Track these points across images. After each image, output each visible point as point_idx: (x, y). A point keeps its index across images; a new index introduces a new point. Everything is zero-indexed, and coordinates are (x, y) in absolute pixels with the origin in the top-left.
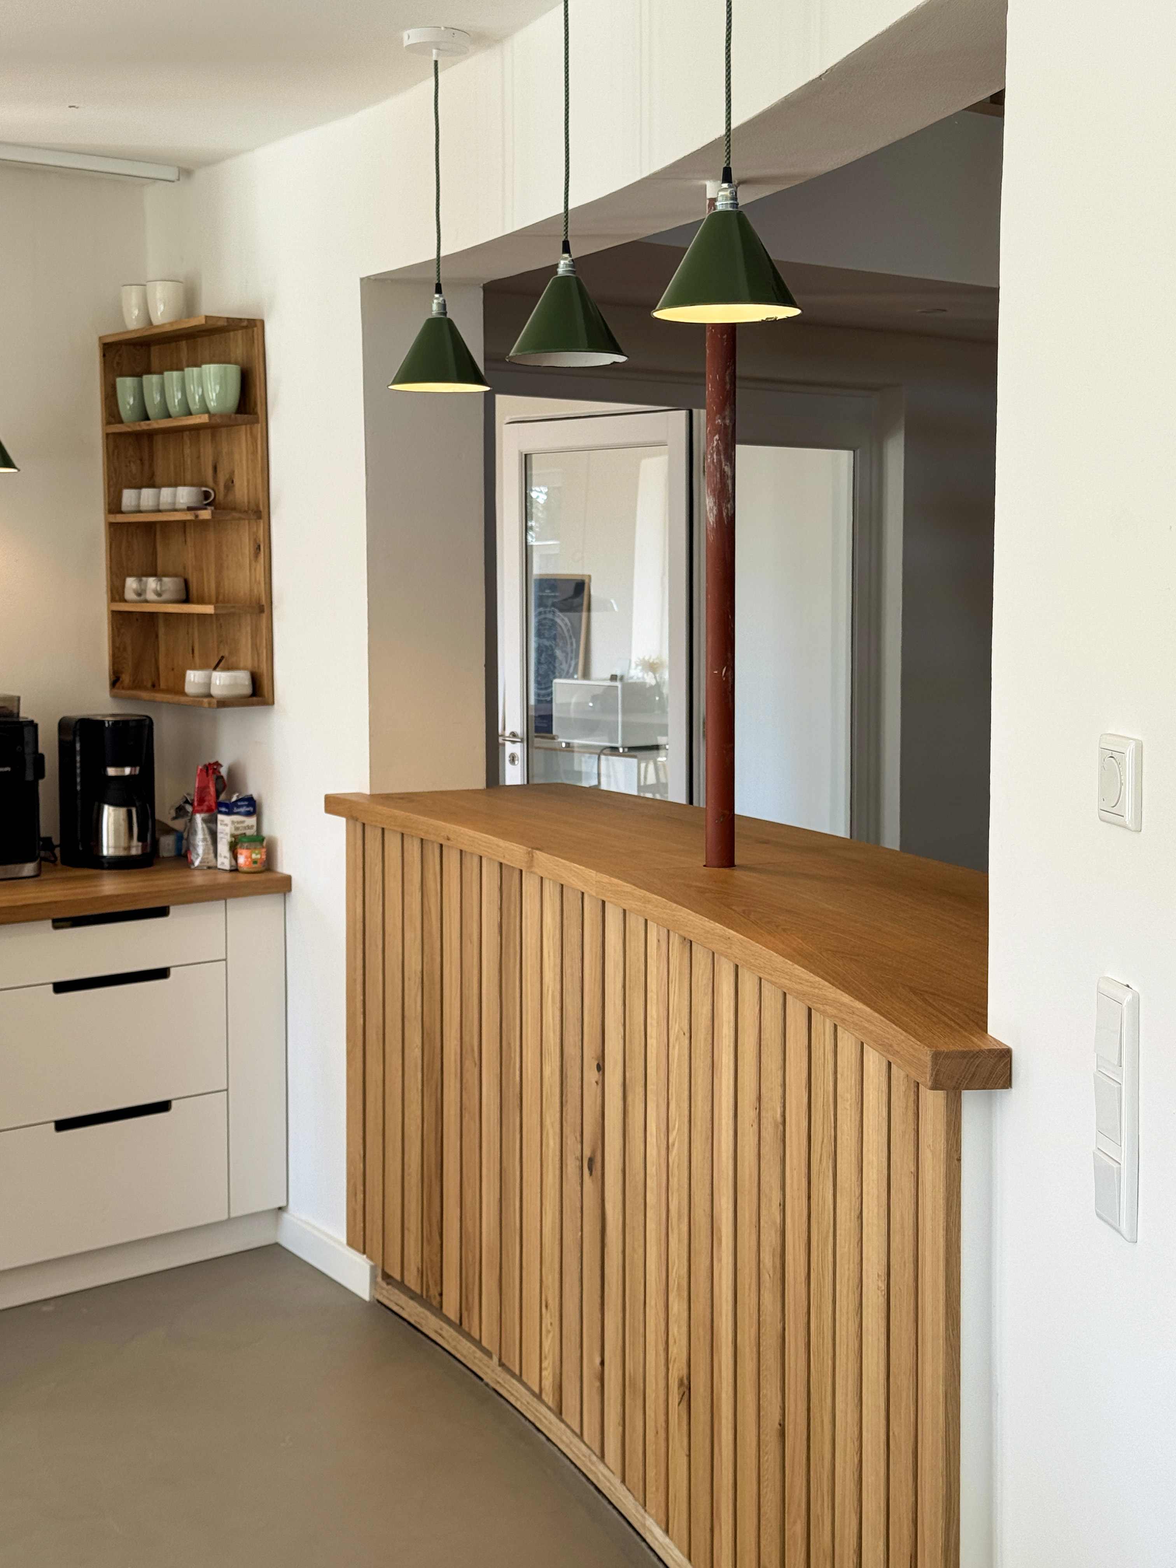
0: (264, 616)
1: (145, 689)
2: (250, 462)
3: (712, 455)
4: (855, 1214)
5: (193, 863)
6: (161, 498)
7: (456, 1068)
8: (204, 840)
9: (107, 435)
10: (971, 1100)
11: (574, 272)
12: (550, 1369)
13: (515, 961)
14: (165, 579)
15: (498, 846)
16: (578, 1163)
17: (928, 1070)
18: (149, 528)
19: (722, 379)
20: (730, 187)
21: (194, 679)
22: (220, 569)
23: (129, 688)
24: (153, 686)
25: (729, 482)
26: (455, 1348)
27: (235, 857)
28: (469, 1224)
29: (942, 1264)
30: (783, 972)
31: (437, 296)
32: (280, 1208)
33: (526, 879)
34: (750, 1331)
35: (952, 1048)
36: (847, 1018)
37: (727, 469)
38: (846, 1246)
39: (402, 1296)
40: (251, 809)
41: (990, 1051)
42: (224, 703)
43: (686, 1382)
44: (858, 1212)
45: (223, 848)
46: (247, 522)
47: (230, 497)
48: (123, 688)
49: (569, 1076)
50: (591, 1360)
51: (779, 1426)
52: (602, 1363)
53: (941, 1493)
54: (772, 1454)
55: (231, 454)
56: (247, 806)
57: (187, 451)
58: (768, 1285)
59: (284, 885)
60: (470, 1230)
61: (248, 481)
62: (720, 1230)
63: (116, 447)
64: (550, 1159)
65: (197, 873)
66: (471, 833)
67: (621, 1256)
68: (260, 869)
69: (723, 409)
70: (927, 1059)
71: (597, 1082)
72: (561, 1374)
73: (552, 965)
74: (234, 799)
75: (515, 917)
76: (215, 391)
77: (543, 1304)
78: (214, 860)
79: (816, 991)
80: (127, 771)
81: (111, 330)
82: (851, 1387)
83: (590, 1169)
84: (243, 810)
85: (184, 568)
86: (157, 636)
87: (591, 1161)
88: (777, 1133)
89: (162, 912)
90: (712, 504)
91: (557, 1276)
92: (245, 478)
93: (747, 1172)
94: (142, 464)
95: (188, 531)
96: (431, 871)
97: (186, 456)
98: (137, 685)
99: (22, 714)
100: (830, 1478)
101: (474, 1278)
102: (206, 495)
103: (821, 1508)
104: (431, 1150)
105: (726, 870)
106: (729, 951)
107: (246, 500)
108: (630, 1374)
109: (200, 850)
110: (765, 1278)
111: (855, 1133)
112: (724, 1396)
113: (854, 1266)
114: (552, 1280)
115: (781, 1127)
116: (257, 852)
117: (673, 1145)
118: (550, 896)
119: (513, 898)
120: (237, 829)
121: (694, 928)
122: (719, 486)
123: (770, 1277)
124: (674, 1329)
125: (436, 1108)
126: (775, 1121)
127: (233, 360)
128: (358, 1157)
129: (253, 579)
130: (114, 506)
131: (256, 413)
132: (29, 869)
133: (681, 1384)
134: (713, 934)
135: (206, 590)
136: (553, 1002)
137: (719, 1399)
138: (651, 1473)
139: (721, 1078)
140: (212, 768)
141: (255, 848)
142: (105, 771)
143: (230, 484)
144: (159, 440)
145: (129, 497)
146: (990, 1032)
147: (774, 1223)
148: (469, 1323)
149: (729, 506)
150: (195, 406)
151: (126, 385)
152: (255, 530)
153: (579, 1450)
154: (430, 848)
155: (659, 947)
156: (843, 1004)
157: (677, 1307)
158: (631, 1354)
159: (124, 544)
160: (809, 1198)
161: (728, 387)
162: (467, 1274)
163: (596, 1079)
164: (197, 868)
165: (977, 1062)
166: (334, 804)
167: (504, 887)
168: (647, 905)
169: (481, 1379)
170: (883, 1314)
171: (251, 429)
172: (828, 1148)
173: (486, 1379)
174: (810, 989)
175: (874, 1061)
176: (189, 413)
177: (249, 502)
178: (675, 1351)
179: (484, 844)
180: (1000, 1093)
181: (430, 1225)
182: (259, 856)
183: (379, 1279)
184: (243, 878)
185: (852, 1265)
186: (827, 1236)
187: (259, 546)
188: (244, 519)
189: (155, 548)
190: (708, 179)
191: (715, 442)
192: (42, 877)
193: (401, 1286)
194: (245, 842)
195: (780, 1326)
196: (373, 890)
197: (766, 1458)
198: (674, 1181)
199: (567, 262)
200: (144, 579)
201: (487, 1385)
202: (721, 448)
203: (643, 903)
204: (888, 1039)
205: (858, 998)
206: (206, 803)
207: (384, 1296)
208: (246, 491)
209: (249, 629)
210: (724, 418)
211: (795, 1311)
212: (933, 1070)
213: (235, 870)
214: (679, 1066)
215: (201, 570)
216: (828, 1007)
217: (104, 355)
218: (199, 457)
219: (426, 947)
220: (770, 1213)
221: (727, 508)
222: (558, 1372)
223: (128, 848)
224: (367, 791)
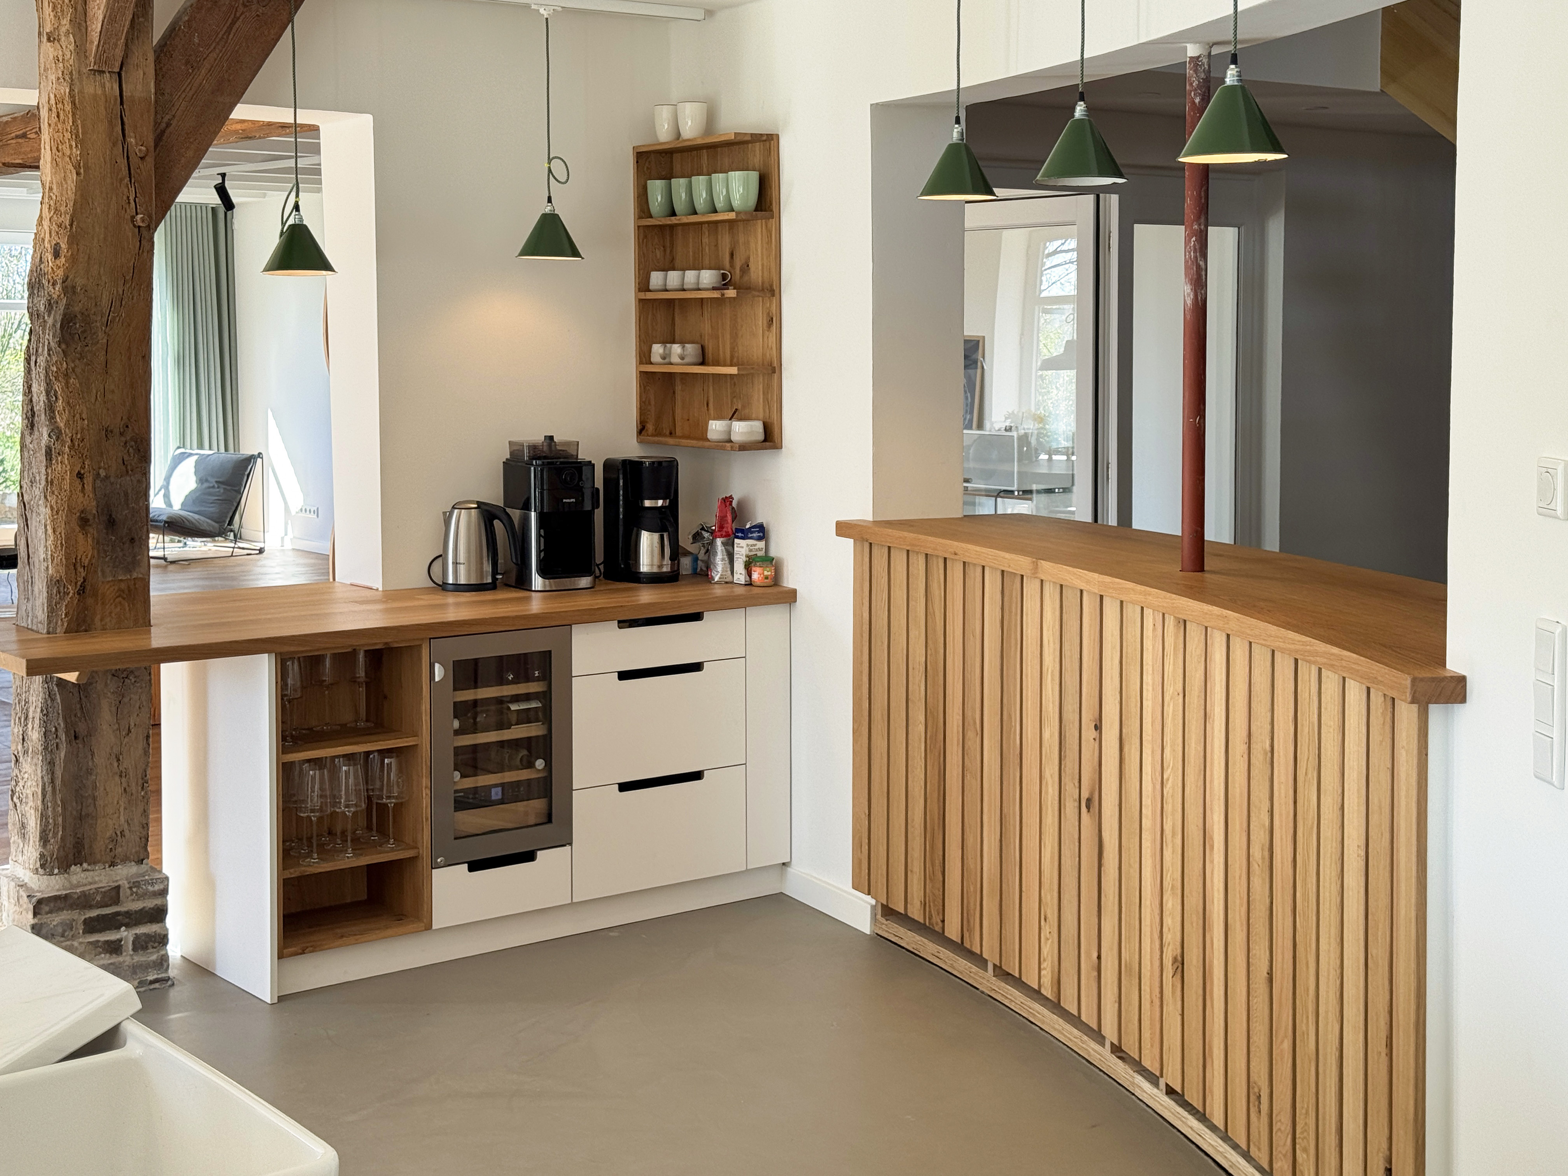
0: (776, 376)
1: (665, 436)
2: (764, 250)
3: (1190, 253)
4: (1337, 807)
5: (713, 579)
6: (686, 278)
7: (958, 737)
8: (723, 560)
9: (639, 227)
10: (1435, 711)
11: (1087, 115)
12: (1049, 969)
13: (1016, 648)
14: (688, 346)
15: (1003, 558)
16: (1077, 804)
17: (1408, 690)
18: (670, 302)
19: (1199, 195)
20: (1236, 67)
21: (716, 428)
22: (735, 337)
23: (653, 435)
24: (671, 433)
25: (1203, 273)
26: (952, 966)
27: (750, 575)
28: (971, 862)
29: (1414, 827)
30: (1278, 637)
31: (957, 126)
32: (784, 864)
33: (1027, 583)
34: (1240, 910)
35: (1425, 675)
36: (1336, 664)
37: (1202, 263)
38: (1329, 831)
39: (901, 929)
40: (761, 534)
41: (1451, 677)
42: (744, 447)
43: (1179, 958)
44: (1340, 805)
45: (739, 567)
46: (761, 299)
47: (746, 278)
48: (648, 435)
49: (1067, 736)
50: (1089, 955)
51: (1267, 975)
52: (1099, 957)
53: (1413, 986)
54: (1261, 997)
55: (747, 244)
56: (759, 532)
57: (706, 240)
58: (1257, 873)
59: (791, 597)
60: (972, 866)
61: (763, 265)
62: (1212, 839)
63: (645, 237)
64: (1049, 803)
65: (716, 586)
66: (978, 548)
67: (1117, 871)
68: (769, 585)
69: (1199, 218)
70: (1408, 682)
71: (1094, 739)
72: (1059, 972)
73: (1051, 650)
74: (748, 527)
75: (1016, 614)
76: (739, 192)
77: (1042, 917)
78: (731, 577)
79: (1308, 647)
80: (660, 503)
81: (643, 141)
82: (1334, 931)
83: (1088, 807)
84: (755, 535)
85: (701, 336)
86: (674, 393)
87: (1089, 801)
88: (1266, 758)
89: (697, 617)
90: (1189, 291)
91: (1056, 895)
92: (760, 263)
93: (1238, 790)
94: (665, 251)
95: (705, 307)
96: (936, 581)
97: (704, 244)
98: (658, 433)
99: (579, 457)
100: (1314, 1001)
101: (975, 905)
102: (724, 276)
103: (1306, 1026)
104: (934, 806)
105: (1200, 574)
106: (1226, 626)
107: (760, 282)
108: (1126, 962)
109: (720, 568)
110: (1255, 867)
111: (1337, 749)
112: (1215, 962)
113: (1336, 845)
114: (1050, 898)
115: (1269, 755)
116: (768, 569)
117: (1168, 779)
118: (1050, 596)
119: (1014, 599)
120: (751, 551)
121: (1192, 611)
122: (1195, 277)
123: (1259, 865)
124: (1168, 921)
125: (939, 772)
126: (1265, 751)
127: (750, 167)
128: (863, 816)
129: (766, 345)
130: (643, 285)
131: (772, 211)
132: (584, 582)
133: (1175, 960)
134: (1211, 615)
135: (721, 353)
136: (1053, 679)
137: (1211, 966)
138: (1146, 1035)
139: (1213, 724)
140: (728, 500)
141: (767, 567)
142: (642, 503)
143: (746, 268)
144: (679, 231)
145: (656, 278)
146: (1448, 667)
147: (1264, 826)
148: (971, 941)
149: (1203, 292)
150: (720, 204)
151: (656, 188)
152: (768, 305)
153: (1071, 1033)
154: (935, 562)
155: (1154, 629)
156: (1333, 654)
157: (1172, 903)
158: (1128, 946)
159: (650, 316)
160: (1295, 802)
161: (1203, 201)
162: (968, 903)
163: (1094, 737)
164: (716, 583)
165: (1442, 684)
166: (843, 529)
167: (1005, 591)
168: (1147, 597)
169: (977, 989)
170: (1363, 873)
171: (766, 222)
172: (1314, 762)
173: (981, 989)
174: (1302, 647)
175: (1355, 692)
176: (715, 211)
177: (763, 283)
178: (1170, 936)
179: (990, 557)
180: (1457, 707)
181: (933, 865)
182: (769, 573)
183: (879, 916)
184: (756, 590)
185: (1334, 844)
186: (1312, 828)
187: (772, 319)
188: (759, 296)
189: (673, 319)
190: (1188, 43)
191: (1193, 243)
192: (597, 588)
193: (904, 919)
194: (758, 562)
195: (1268, 901)
196: (880, 597)
197: (1255, 1001)
198: (1168, 808)
199: (1082, 108)
200: (668, 345)
201: (983, 992)
202: (1197, 247)
203: (1145, 595)
204: (1373, 674)
205: (1344, 648)
206: (724, 530)
207: (884, 930)
208: (760, 274)
209: (761, 386)
210: (1200, 225)
211: (1283, 887)
212: (1412, 690)
213: (750, 584)
214: (1174, 719)
215: (717, 338)
216: (1318, 658)
217: (637, 162)
218: (716, 246)
219: (930, 642)
220: (1260, 818)
221: (1201, 294)
222: (1057, 970)
223: (661, 566)
224: (870, 518)
